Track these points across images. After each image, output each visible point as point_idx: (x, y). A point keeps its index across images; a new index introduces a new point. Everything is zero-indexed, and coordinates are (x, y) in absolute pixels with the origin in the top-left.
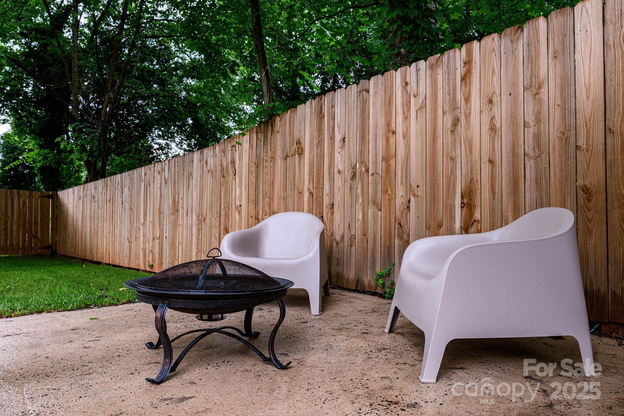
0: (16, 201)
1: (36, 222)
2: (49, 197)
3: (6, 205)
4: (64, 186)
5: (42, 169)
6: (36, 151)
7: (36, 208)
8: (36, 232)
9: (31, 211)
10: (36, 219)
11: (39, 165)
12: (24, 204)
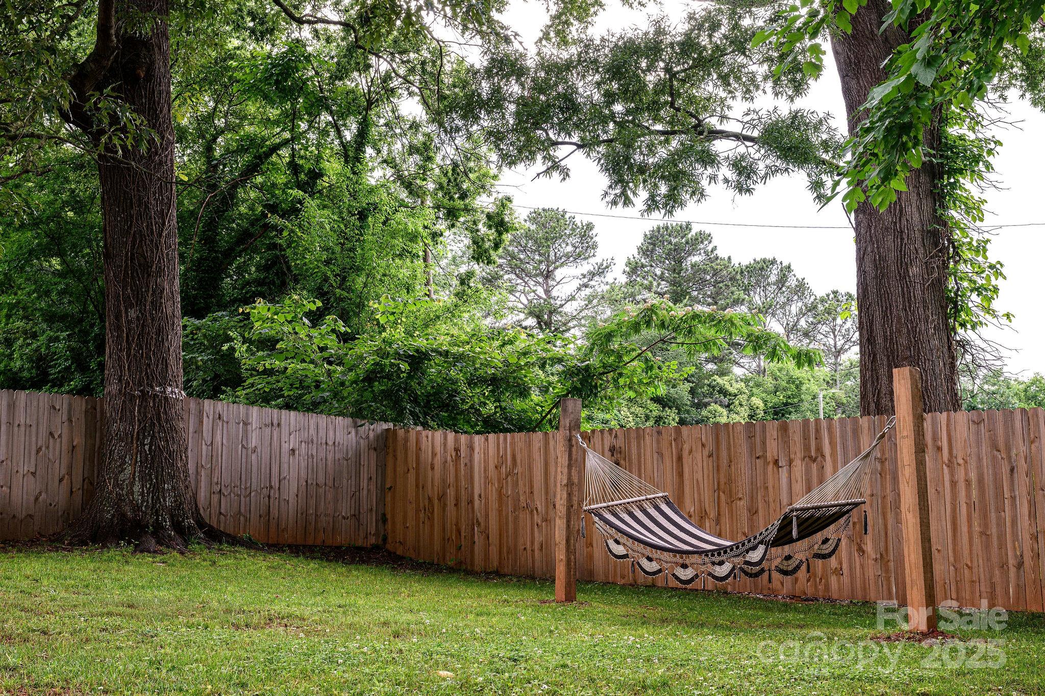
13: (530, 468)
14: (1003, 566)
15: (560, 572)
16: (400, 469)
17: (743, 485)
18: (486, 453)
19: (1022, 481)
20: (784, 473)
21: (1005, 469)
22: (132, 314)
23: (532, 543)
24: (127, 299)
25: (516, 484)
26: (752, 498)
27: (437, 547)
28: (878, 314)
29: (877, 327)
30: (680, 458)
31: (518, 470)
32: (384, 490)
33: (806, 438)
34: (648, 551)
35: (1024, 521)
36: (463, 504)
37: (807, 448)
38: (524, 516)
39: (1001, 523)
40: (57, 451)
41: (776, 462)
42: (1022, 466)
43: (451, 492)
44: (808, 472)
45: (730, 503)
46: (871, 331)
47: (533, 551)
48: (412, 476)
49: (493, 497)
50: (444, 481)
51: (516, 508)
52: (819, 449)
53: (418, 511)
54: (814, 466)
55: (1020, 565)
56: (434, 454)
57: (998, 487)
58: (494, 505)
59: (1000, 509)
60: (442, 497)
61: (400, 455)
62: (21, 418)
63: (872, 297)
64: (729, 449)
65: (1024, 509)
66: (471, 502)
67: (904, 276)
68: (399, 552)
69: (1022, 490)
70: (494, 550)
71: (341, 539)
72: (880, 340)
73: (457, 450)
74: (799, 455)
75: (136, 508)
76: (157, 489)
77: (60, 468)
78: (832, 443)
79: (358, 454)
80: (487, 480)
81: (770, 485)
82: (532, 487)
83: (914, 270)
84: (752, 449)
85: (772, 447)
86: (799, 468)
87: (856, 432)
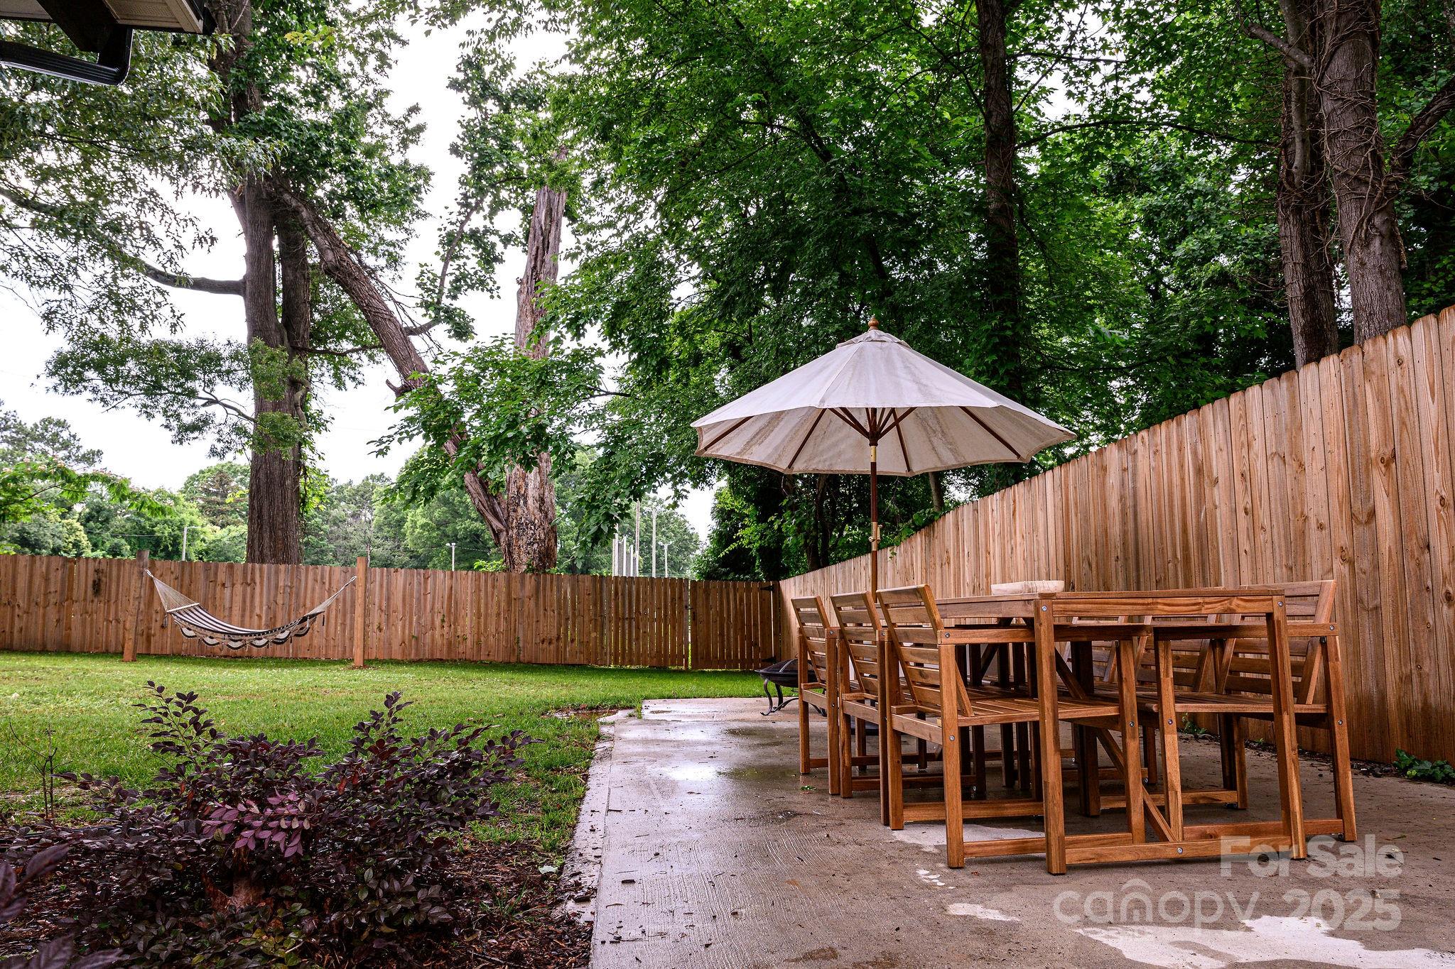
0: (731, 596)
1: (756, 625)
2: (769, 589)
3: (721, 603)
4: (786, 573)
5: (760, 549)
6: (753, 527)
7: (755, 605)
8: (756, 638)
9: (749, 609)
10: (756, 621)
11: (757, 545)
12: (741, 600)
15: (129, 646)
20: (228, 591)
23: (12, 627)
26: (206, 603)
28: (266, 503)
29: (265, 510)
33: (244, 573)
34: (209, 633)
37: (245, 577)
41: (223, 585)
44: (244, 591)
47: (12, 633)
52: (253, 580)
54: (249, 589)
63: (263, 493)
64: (191, 575)
67: (283, 485)
72: (266, 517)
74: (240, 581)
78: (261, 577)
81: (218, 596)
82: (14, 590)
83: (288, 482)
84: (207, 577)
85: (222, 576)
86: (239, 588)
87: (277, 572)
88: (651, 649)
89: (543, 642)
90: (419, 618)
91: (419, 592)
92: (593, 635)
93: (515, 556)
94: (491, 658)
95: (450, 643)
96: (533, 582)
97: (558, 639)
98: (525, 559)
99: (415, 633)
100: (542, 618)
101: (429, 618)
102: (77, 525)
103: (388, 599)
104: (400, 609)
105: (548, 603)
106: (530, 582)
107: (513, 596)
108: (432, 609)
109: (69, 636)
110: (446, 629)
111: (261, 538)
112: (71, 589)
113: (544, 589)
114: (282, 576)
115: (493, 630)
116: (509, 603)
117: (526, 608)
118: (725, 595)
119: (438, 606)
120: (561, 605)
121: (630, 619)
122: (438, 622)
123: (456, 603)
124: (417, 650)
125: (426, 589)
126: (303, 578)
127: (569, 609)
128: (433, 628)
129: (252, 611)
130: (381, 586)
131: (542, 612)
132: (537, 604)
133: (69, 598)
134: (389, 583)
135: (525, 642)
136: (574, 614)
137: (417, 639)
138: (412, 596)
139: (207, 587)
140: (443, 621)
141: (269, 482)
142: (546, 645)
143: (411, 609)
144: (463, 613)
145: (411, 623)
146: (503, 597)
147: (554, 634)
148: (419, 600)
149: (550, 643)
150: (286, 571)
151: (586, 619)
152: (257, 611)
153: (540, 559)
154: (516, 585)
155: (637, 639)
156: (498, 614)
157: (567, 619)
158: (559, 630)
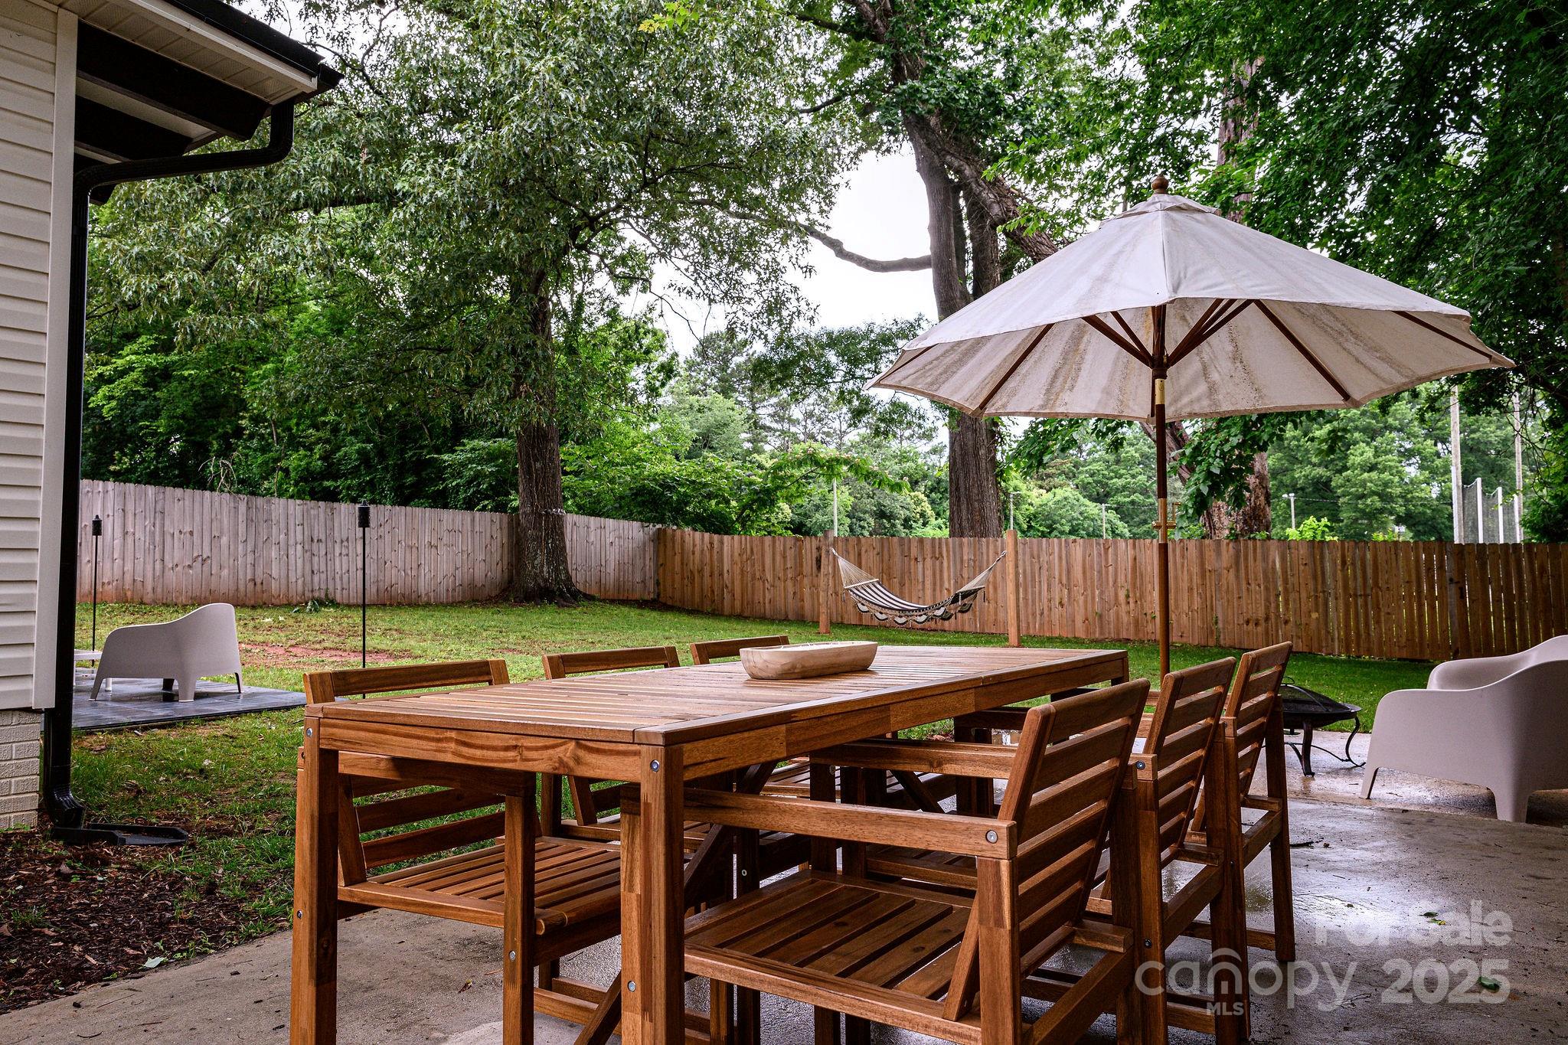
13: (763, 556)
14: (1034, 614)
15: (823, 619)
16: (669, 552)
17: (897, 570)
18: (732, 546)
19: (1044, 572)
20: (920, 566)
21: (1037, 567)
22: (538, 465)
24: (534, 456)
25: (753, 565)
26: (902, 578)
27: (697, 599)
28: (963, 475)
29: (961, 482)
30: (860, 554)
31: (755, 557)
32: (660, 565)
33: (933, 547)
35: (1045, 593)
36: (716, 573)
37: (934, 552)
38: (759, 584)
39: (1033, 593)
40: (496, 547)
41: (916, 559)
42: (1045, 566)
43: (707, 569)
44: (934, 565)
45: (889, 579)
46: (957, 484)
47: (764, 602)
48: (678, 558)
49: (737, 570)
50: (702, 561)
51: (753, 577)
52: (941, 553)
53: (683, 578)
54: (938, 563)
55: (1042, 614)
56: (694, 546)
57: (1033, 577)
58: (737, 578)
59: (1034, 587)
60: (701, 571)
61: (669, 545)
62: (477, 529)
63: (959, 465)
64: (888, 551)
65: (1045, 587)
66: (721, 574)
67: (976, 455)
68: (669, 603)
69: (1044, 579)
70: (738, 603)
71: (637, 596)
72: (962, 490)
73: (711, 544)
74: (929, 556)
75: (546, 580)
76: (557, 569)
77: (497, 557)
78: (948, 550)
79: (644, 544)
80: (733, 563)
81: (912, 571)
83: (982, 452)
84: (902, 551)
85: (914, 551)
86: (929, 562)
87: (961, 545)
88: (1399, 636)
89: (1248, 622)
90: (1102, 593)
91: (1100, 563)
92: (1315, 615)
93: (1216, 519)
94: (1184, 640)
95: (1137, 622)
96: (1231, 551)
97: (1267, 619)
98: (1227, 522)
99: (1097, 608)
100: (1244, 594)
101: (1112, 594)
102: (922, 496)
103: (1069, 572)
104: (1081, 581)
105: (1252, 576)
106: (1228, 552)
107: (1208, 567)
108: (1115, 582)
109: (803, 607)
110: (1132, 605)
111: (960, 511)
112: (801, 565)
113: (1246, 559)
114: (965, 550)
115: (1186, 608)
116: (1203, 576)
117: (1224, 581)
118: (1513, 564)
119: (1121, 579)
120: (1269, 575)
121: (1366, 596)
122: (1122, 595)
123: (1141, 575)
124: (1101, 628)
125: (1107, 560)
126: (984, 550)
127: (1280, 582)
128: (1117, 603)
129: (941, 586)
130: (1060, 558)
131: (1244, 586)
132: (1237, 577)
133: (801, 573)
134: (1068, 554)
135: (1226, 622)
136: (1286, 589)
137: (1101, 616)
138: (1092, 567)
139: (903, 562)
140: (1128, 596)
141: (964, 455)
142: (1251, 626)
143: (1092, 582)
144: (1149, 587)
145: (1093, 598)
146: (1195, 570)
147: (1261, 614)
148: (1100, 572)
149: (1257, 624)
150: (969, 544)
151: (1304, 595)
152: (946, 585)
153: (1245, 522)
154: (1210, 554)
155: (1378, 622)
156: (1190, 589)
157: (1278, 596)
158: (1267, 608)
